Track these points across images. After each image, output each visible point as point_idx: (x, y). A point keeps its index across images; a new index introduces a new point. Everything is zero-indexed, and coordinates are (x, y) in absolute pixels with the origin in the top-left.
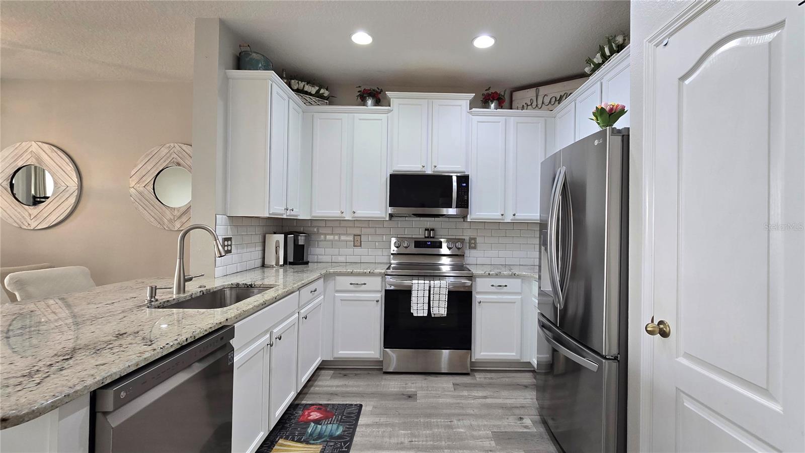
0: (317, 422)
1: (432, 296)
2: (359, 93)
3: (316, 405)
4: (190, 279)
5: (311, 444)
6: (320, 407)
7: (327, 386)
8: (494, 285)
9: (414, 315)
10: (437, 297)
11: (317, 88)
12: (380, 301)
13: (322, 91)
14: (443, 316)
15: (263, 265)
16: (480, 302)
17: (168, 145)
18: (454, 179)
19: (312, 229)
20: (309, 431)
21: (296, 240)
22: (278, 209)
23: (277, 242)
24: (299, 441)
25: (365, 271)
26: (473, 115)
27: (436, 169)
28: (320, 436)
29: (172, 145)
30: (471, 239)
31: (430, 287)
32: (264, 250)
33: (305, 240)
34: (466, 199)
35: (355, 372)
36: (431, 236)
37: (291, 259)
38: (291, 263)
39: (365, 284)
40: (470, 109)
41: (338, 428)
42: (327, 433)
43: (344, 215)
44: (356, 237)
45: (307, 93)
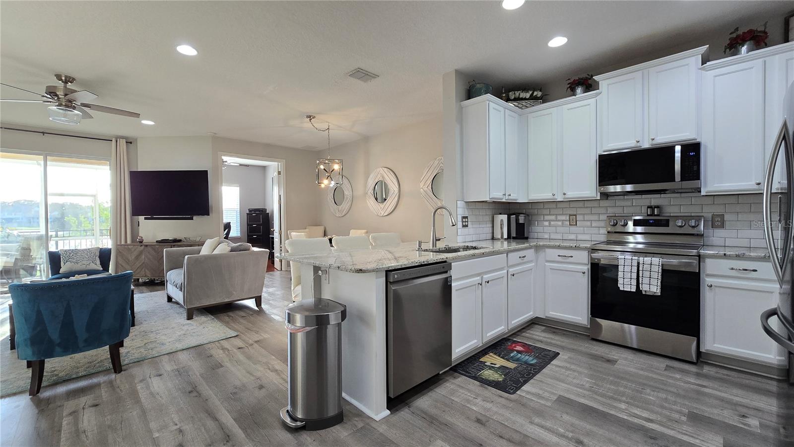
0: (519, 352)
1: (641, 273)
2: (569, 85)
3: (522, 343)
4: (439, 240)
5: (510, 362)
6: (524, 345)
7: (536, 335)
8: (734, 268)
9: (620, 289)
10: (647, 274)
11: (531, 92)
12: (586, 274)
13: (535, 93)
14: (656, 294)
15: (493, 238)
16: (711, 286)
17: (438, 159)
18: (678, 148)
19: (531, 211)
20: (512, 355)
21: (517, 220)
22: (498, 194)
23: (502, 221)
24: (502, 358)
25: (571, 245)
26: (706, 71)
27: (654, 142)
28: (518, 360)
29: (440, 158)
30: (713, 216)
31: (638, 263)
32: (493, 227)
33: (525, 219)
34: (695, 169)
35: (564, 332)
36: (656, 214)
37: (514, 234)
38: (514, 238)
39: (572, 257)
40: (702, 65)
41: (533, 359)
42: (524, 360)
43: (556, 197)
44: (571, 217)
45: (522, 99)
